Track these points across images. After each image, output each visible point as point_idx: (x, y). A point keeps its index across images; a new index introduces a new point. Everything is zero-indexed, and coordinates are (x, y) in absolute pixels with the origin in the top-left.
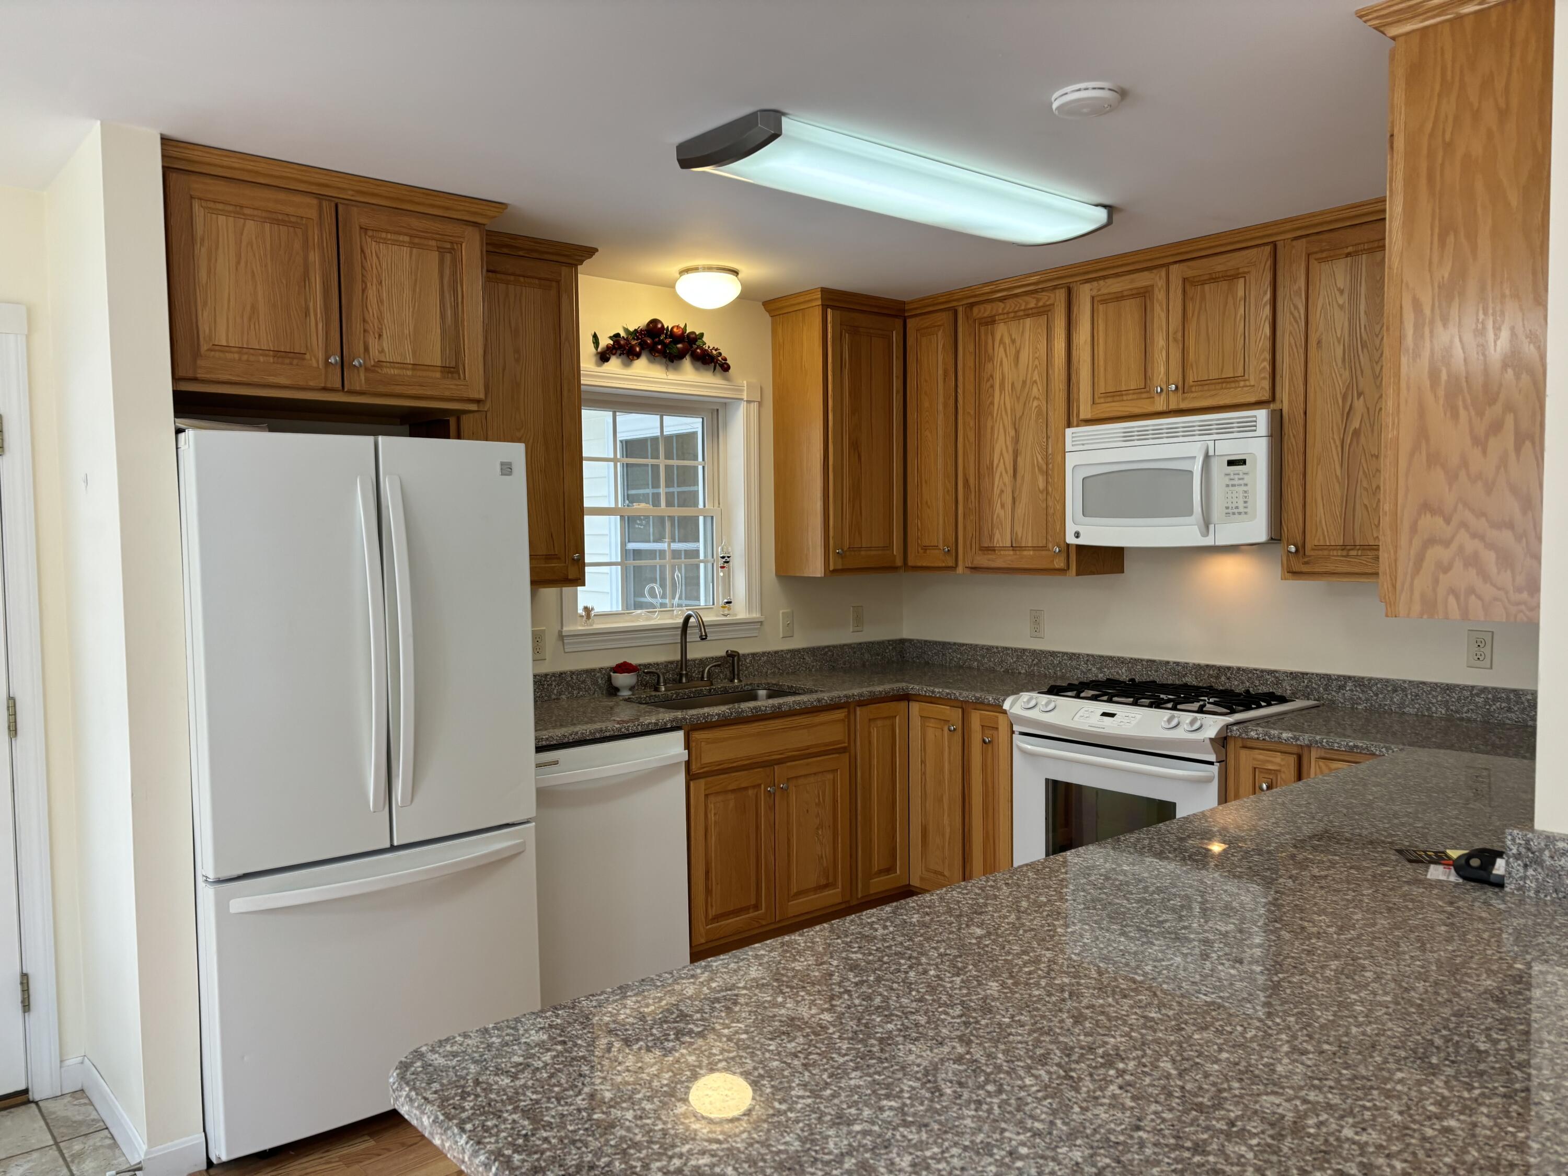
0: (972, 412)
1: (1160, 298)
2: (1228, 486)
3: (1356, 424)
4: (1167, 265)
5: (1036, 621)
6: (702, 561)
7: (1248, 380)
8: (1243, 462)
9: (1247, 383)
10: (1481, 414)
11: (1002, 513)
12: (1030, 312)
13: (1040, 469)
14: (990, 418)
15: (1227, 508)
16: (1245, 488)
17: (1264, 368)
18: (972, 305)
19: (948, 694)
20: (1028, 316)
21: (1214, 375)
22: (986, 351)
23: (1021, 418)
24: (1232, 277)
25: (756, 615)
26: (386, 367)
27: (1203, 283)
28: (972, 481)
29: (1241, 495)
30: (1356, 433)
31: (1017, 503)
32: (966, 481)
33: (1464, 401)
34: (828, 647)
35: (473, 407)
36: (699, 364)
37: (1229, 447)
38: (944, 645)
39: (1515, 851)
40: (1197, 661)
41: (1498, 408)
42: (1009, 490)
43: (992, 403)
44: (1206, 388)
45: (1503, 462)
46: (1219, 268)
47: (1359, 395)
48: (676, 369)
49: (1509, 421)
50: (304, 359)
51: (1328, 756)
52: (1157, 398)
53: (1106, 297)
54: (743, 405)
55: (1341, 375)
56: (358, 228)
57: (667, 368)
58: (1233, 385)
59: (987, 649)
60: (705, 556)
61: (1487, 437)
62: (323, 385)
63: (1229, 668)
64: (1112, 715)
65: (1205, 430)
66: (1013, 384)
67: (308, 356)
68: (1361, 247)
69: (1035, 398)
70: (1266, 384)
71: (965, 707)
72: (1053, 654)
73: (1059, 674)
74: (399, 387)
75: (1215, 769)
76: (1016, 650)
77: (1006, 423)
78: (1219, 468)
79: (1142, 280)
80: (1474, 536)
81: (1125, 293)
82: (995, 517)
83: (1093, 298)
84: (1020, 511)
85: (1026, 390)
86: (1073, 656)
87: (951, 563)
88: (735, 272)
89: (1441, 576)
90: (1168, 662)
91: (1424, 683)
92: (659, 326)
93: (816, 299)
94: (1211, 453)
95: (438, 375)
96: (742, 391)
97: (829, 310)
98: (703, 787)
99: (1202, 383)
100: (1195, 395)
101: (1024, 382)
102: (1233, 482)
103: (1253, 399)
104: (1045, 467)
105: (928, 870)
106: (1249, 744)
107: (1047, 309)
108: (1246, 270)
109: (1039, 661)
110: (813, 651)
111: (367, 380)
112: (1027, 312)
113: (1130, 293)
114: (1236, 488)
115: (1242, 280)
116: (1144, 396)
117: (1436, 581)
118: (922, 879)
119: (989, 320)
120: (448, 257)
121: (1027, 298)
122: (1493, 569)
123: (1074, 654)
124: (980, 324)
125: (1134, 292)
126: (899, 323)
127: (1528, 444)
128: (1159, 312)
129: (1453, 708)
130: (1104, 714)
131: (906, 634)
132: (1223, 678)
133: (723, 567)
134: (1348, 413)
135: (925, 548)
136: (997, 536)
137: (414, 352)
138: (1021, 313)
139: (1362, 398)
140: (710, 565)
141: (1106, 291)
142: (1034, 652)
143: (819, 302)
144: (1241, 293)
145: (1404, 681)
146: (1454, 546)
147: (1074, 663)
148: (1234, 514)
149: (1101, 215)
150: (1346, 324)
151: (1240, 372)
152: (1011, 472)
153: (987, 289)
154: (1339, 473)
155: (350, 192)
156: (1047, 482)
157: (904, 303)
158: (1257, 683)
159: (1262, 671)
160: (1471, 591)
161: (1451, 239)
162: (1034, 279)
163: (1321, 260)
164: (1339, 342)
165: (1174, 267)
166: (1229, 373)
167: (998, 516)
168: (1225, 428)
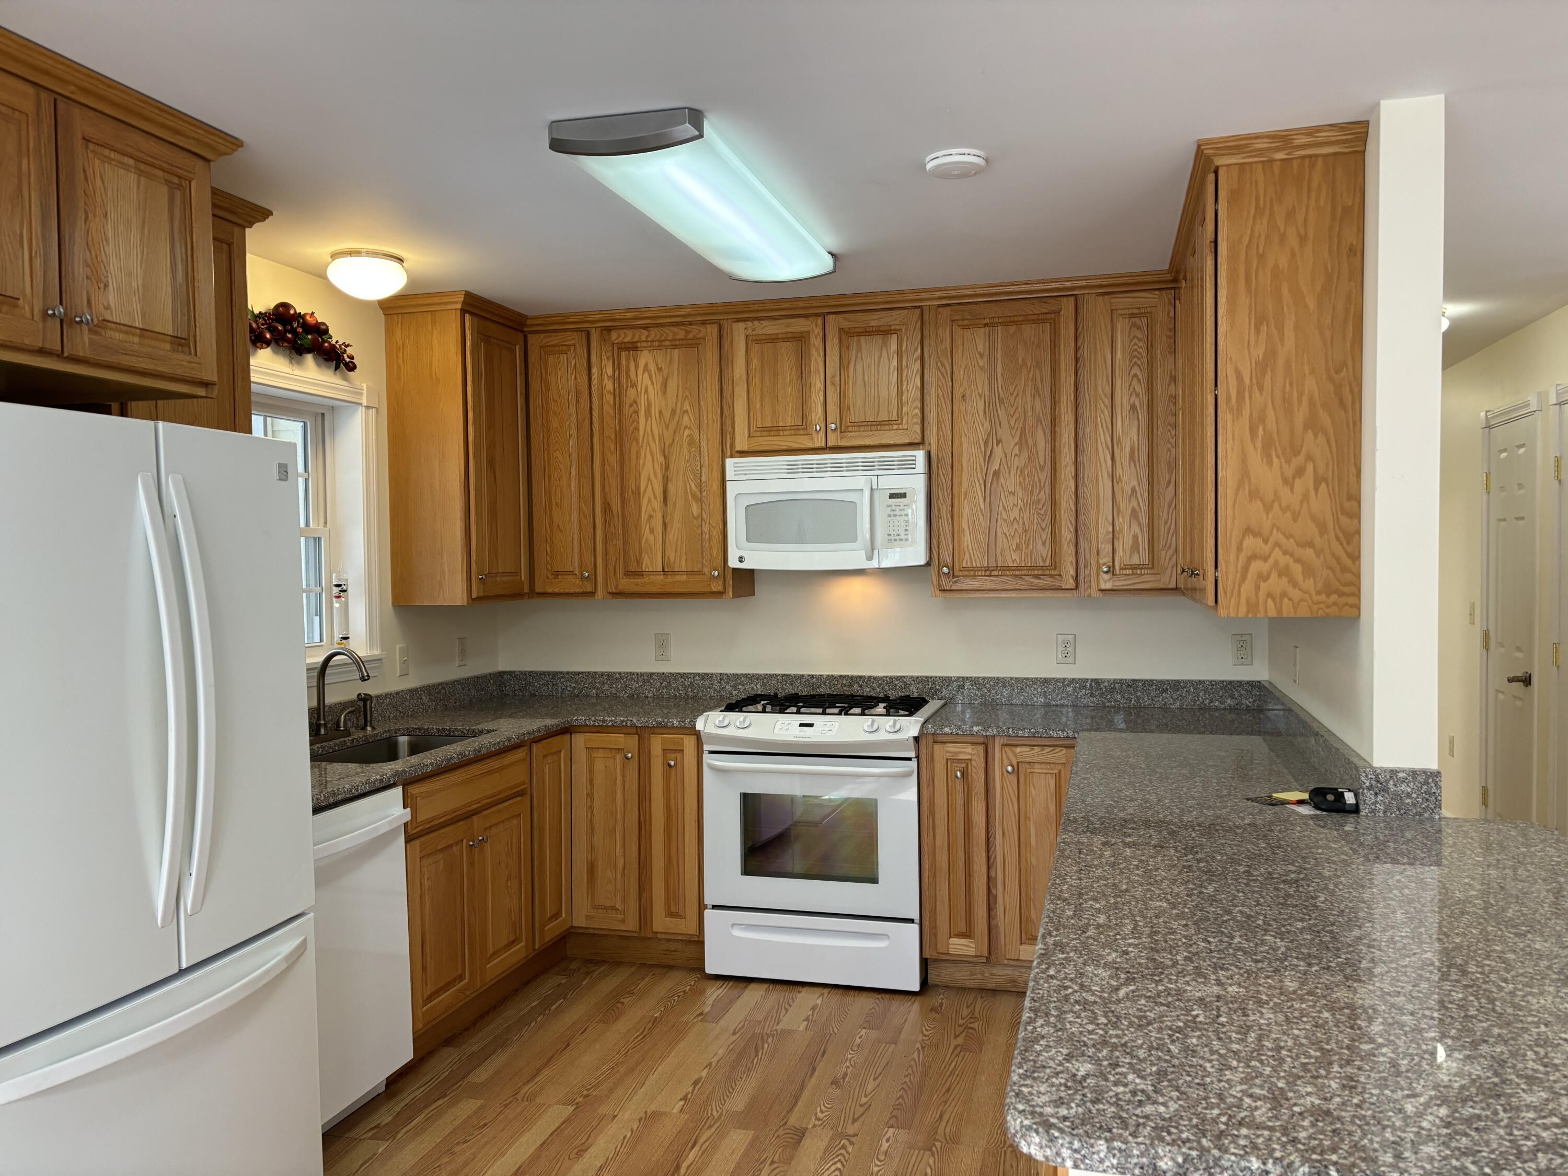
0: (613, 437)
1: (816, 343)
2: (890, 516)
3: (995, 466)
4: (824, 315)
5: (662, 644)
6: (304, 591)
7: (902, 424)
8: (903, 495)
9: (901, 427)
10: (1288, 462)
11: (651, 538)
12: (678, 343)
13: (694, 496)
14: (634, 443)
15: (889, 535)
16: (906, 518)
17: (916, 414)
18: (609, 330)
19: (622, 721)
20: (675, 346)
21: (871, 417)
22: (628, 376)
23: (670, 445)
24: (886, 332)
25: (377, 652)
26: (112, 329)
27: (859, 335)
28: (616, 506)
29: (903, 524)
30: (996, 474)
31: (669, 529)
32: (607, 507)
33: (1276, 451)
34: (441, 684)
35: (201, 392)
36: (321, 360)
37: (892, 482)
38: (554, 674)
39: (1368, 784)
40: (830, 673)
41: (1301, 458)
42: (659, 516)
43: (637, 429)
44: (862, 428)
45: (1305, 497)
46: (873, 323)
47: (998, 442)
48: (299, 363)
49: (1310, 467)
50: (16, 306)
51: (1009, 742)
52: (814, 435)
53: (760, 337)
54: (361, 412)
55: (983, 425)
56: (80, 136)
57: (291, 362)
58: (887, 427)
59: (608, 675)
60: (308, 585)
61: (1294, 478)
62: (40, 345)
63: (861, 677)
64: (811, 725)
65: (868, 466)
66: (660, 412)
67: (21, 301)
68: (995, 320)
69: (686, 427)
70: (918, 429)
71: (642, 733)
72: (684, 676)
73: (690, 694)
74: (128, 358)
75: (914, 764)
76: (642, 674)
77: (654, 449)
78: (882, 499)
79: (799, 325)
80: (1285, 553)
81: (780, 336)
82: (643, 541)
83: (747, 336)
84: (672, 536)
85: (676, 418)
86: (704, 676)
87: (589, 589)
88: (400, 260)
89: (1262, 584)
90: (803, 676)
91: (1027, 679)
92: (292, 312)
93: (456, 303)
94: (875, 487)
95: (168, 346)
96: (361, 394)
97: (467, 316)
98: (418, 849)
99: (859, 425)
100: (853, 434)
101: (674, 412)
102: (894, 513)
103: (907, 441)
104: (698, 494)
105: (595, 907)
106: (940, 739)
107: (697, 341)
108: (897, 327)
109: (669, 683)
110: (429, 690)
111: (92, 343)
112: (674, 343)
113: (785, 336)
114: (898, 518)
115: (895, 336)
116: (801, 432)
117: (1258, 588)
118: (588, 917)
119: (630, 346)
120: (178, 194)
121: (675, 329)
122: (1300, 578)
123: (707, 674)
124: (619, 349)
125: (789, 335)
126: (521, 336)
127: (1323, 485)
128: (816, 357)
129: (1050, 697)
130: (802, 725)
131: (502, 667)
132: (855, 686)
133: (338, 597)
134: (989, 457)
135: (557, 574)
136: (646, 560)
137: (144, 315)
138: (668, 343)
139: (1000, 445)
140: (313, 595)
141: (760, 333)
142: (662, 676)
143: (459, 306)
144: (894, 347)
145: (1012, 678)
146: (1271, 561)
147: (707, 683)
148: (895, 540)
149: (827, 264)
150: (986, 382)
151: (894, 417)
152: (660, 496)
153: (628, 315)
154: (982, 507)
155: (72, 88)
156: (702, 509)
157: (527, 317)
158: (887, 688)
159: (891, 678)
160: (1284, 595)
161: (1264, 328)
162: (683, 312)
163: (963, 327)
164: (980, 396)
165: (830, 318)
166: (884, 417)
167: (647, 541)
168: (886, 466)
